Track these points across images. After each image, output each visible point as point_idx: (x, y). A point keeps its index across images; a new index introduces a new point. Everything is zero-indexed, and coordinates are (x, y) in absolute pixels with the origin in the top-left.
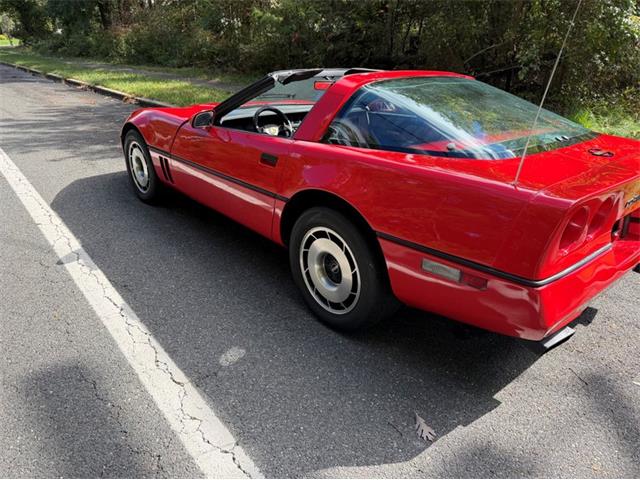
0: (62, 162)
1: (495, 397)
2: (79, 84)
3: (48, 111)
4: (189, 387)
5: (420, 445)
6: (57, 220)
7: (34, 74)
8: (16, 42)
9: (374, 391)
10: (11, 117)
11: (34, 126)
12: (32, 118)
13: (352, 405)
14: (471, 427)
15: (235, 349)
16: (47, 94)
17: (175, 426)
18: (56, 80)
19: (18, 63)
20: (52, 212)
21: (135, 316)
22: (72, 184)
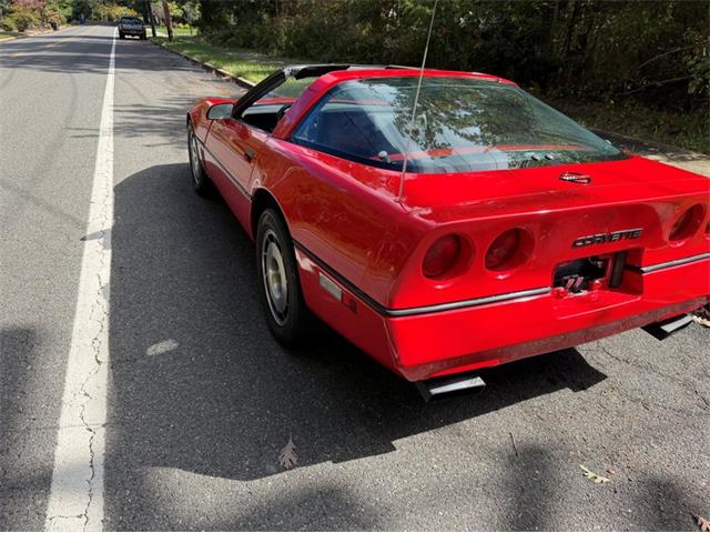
0: (156, 148)
1: (393, 443)
2: (224, 75)
3: (179, 99)
4: (105, 368)
5: (273, 469)
6: (110, 201)
7: (195, 63)
8: (195, 32)
9: (270, 408)
10: (143, 103)
11: (156, 112)
12: (161, 105)
13: (237, 416)
14: (340, 466)
15: (170, 341)
16: (191, 82)
17: (67, 397)
18: (209, 69)
19: (186, 52)
20: (111, 193)
21: (108, 295)
22: (148, 170)
